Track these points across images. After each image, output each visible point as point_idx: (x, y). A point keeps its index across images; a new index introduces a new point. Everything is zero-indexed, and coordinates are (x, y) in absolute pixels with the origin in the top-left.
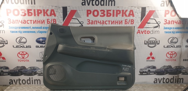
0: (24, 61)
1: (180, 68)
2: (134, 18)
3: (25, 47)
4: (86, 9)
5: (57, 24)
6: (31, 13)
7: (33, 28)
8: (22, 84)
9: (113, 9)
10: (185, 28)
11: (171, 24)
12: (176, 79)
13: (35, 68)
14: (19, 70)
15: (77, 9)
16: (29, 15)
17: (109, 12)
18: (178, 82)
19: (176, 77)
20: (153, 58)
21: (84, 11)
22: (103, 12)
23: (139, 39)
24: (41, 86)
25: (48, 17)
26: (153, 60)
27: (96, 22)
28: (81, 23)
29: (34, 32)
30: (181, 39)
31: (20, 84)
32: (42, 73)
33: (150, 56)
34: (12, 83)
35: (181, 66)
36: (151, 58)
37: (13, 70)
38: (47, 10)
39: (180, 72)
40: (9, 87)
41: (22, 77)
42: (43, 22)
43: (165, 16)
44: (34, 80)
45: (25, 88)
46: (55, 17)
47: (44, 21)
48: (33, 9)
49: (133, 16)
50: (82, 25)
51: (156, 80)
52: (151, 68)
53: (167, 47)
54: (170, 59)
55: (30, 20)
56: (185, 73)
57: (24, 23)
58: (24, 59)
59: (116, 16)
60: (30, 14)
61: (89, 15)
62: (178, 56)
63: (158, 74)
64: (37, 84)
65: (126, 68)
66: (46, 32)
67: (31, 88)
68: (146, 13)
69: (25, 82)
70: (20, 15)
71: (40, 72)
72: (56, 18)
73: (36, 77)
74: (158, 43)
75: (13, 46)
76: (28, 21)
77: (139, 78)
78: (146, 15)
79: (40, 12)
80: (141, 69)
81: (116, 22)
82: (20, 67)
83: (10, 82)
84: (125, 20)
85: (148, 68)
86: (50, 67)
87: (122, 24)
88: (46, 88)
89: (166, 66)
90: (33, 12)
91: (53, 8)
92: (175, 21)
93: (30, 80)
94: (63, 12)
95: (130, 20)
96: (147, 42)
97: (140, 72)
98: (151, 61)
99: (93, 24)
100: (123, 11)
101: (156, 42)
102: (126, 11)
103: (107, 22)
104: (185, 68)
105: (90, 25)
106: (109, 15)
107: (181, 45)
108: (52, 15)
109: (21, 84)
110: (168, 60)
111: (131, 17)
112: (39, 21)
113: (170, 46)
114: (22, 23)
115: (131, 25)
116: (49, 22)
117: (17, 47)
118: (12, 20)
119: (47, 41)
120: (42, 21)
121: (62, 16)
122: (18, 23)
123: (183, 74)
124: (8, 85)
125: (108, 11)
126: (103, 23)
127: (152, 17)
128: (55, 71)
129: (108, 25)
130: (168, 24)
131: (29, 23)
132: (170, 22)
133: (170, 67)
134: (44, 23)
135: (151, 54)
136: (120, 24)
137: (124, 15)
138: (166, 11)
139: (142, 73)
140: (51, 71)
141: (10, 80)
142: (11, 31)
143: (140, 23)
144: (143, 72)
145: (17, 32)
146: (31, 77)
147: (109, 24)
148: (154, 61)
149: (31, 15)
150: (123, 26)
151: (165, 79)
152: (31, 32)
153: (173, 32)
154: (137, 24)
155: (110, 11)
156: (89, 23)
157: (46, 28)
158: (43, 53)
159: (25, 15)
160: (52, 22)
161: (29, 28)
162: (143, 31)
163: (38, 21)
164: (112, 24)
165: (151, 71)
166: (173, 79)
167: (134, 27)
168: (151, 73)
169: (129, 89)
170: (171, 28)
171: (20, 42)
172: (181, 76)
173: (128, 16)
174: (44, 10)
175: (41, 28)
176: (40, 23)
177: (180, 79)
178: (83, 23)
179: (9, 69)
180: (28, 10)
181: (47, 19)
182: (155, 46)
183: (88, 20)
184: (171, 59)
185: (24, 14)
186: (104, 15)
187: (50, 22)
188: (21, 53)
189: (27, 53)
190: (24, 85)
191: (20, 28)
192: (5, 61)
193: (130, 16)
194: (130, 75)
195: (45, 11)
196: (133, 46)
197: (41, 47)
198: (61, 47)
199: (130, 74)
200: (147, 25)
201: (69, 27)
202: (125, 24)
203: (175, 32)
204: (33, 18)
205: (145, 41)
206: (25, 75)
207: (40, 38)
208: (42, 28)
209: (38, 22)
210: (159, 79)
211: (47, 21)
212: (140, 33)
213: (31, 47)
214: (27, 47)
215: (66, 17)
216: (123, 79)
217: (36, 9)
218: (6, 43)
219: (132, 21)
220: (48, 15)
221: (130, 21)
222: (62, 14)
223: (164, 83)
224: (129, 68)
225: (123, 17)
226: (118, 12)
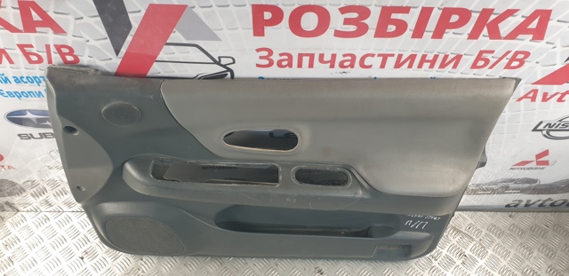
2: (535, 46)
4: (249, 3)
15: (191, 1)
17: (395, 16)
20: (543, 163)
21: (232, 8)
22: (354, 15)
25: (18, 37)
26: (541, 166)
27: (306, 58)
28: (223, 63)
36: (534, 163)
46: (59, 36)
47: (2, 51)
49: (539, 37)
50: (230, 70)
52: (515, 183)
59: (434, 37)
61: (268, 30)
65: (417, 221)
66: (40, 94)
72: (68, 40)
81: (423, 61)
84: (482, 52)
85: (503, 182)
87: (455, 67)
95: (508, 52)
96: (549, 124)
98: (530, 169)
99: (290, 65)
100: (487, 12)
102: (510, 13)
103: (374, 61)
105: (274, 72)
106: (392, 28)
108: (38, 29)
111: (522, 43)
115: (502, 74)
116: (34, 58)
121: (103, 31)
125: (388, 11)
126: (346, 64)
129: (376, 72)
134: (11, 62)
135: (543, 154)
136: (443, 65)
143: (559, 67)
147: (383, 67)
148: (542, 169)
150: (457, 76)
151: (552, 200)
154: (540, 69)
156: (266, 62)
157: (34, 80)
162: (557, 94)
164: (398, 65)
165: (511, 188)
167: (519, 79)
168: (508, 191)
173: (504, 35)
175: (7, 80)
178: (229, 60)
181: (21, 46)
183: (258, 50)
187: (43, 55)
193: (520, 36)
194: (424, 239)
197: (43, 136)
202: (474, 67)
205: (540, 123)
208: (12, 80)
210: (529, 201)
211: (18, 51)
212: (533, 100)
215: (129, 39)
219: (520, 56)
220: (11, 29)
221: (510, 56)
222: (95, 24)
224: (429, 220)
225: (474, 41)
226: (451, 19)
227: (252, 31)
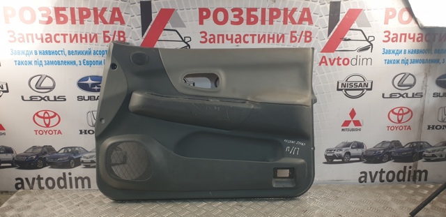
0: (51, 132)
1: (421, 147)
2: (312, 28)
3: (52, 98)
4: (198, 7)
5: (128, 43)
6: (63, 15)
7: (70, 53)
8: (46, 188)
9: (261, 7)
10: (433, 51)
11: (400, 41)
12: (410, 171)
13: (77, 149)
14: (37, 155)
15: (176, 7)
16: (58, 22)
17: (253, 13)
18: (414, 180)
19: (410, 167)
20: (357, 123)
21: (191, 10)
22: (237, 13)
23: (325, 78)
24: (92, 193)
25: (105, 28)
26: (358, 127)
27: (221, 37)
28: (186, 41)
29: (74, 63)
30: (423, 77)
31: (41, 188)
32: (92, 162)
33: (349, 118)
34: (23, 187)
35: (423, 142)
36: (352, 123)
37: (25, 155)
38: (104, 10)
39: (420, 156)
40: (14, 197)
41: (47, 172)
42: (94, 38)
43: (386, 22)
44: (76, 178)
45: (52, 197)
46: (122, 26)
47: (96, 35)
48: (69, 6)
49: (311, 23)
50: (189, 45)
51: (363, 175)
52: (352, 148)
53: (391, 96)
54: (397, 125)
55: (62, 35)
56: (432, 159)
57: (49, 40)
58: (48, 129)
59: (270, 24)
60: (62, 19)
61: (205, 21)
62: (416, 117)
63: (368, 162)
64: (83, 187)
65: (292, 147)
66: (101, 63)
67: (68, 197)
68: (342, 16)
69: (53, 184)
70: (37, 21)
71: (89, 160)
72: (124, 28)
73: (78, 171)
74: (369, 87)
75: (22, 97)
76: (57, 37)
77: (323, 172)
78: (341, 19)
79: (85, 13)
80: (329, 151)
81: (269, 38)
82: (39, 147)
83: (17, 185)
84: (292, 32)
85: (344, 147)
86: (113, 146)
87: (283, 42)
88: (104, 196)
89: (388, 142)
90: (68, 13)
91: (117, 3)
92: (410, 34)
93: (64, 179)
94: (141, 15)
95: (302, 32)
96: (343, 84)
97: (326, 157)
98: (353, 130)
99: (214, 42)
100: (286, 10)
101: (365, 84)
102: (294, 10)
103: (249, 39)
104: (431, 146)
105: (208, 46)
106: (252, 19)
107: (424, 92)
108: (115, 22)
109: (43, 188)
110: (392, 128)
111: (306, 26)
112: (84, 36)
113: (398, 95)
114: (42, 42)
115: (305, 45)
116: (107, 39)
117: (32, 99)
118: (19, 34)
119: (103, 85)
120: (90, 35)
121: (140, 23)
122: (33, 42)
123: (428, 160)
124: (11, 192)
125: (249, 10)
126: (238, 40)
127: (355, 26)
128: (125, 157)
129: (250, 46)
130: (393, 41)
131: (59, 42)
132: (397, 38)
133: (397, 144)
134: (97, 42)
135: (353, 114)
136: (278, 41)
137: (289, 20)
138: (387, 10)
139: (330, 159)
140: (115, 157)
141: (17, 179)
142: (16, 61)
143: (327, 40)
144: (334, 157)
145: (30, 63)
146: (67, 171)
147: (253, 42)
148: (360, 130)
149: (65, 21)
150: (286, 47)
151: (384, 172)
152: (65, 63)
153: (405, 62)
154: (319, 42)
155: (255, 10)
156: (204, 40)
157: (102, 53)
158: (95, 114)
159: (50, 21)
160: (116, 38)
161: (60, 53)
162: (335, 59)
163: (81, 35)
164: (259, 41)
165: (352, 155)
166: (404, 172)
167: (313, 49)
168: (351, 159)
169: (301, 198)
170: (399, 52)
171: (38, 87)
172: (422, 165)
173: (297, 22)
174: (95, 10)
175: (90, 53)
176: (86, 42)
177: (420, 172)
178: (189, 39)
179: (12, 152)
180: (57, 10)
181: (104, 32)
182: (362, 95)
183: (201, 33)
184: (399, 125)
185: (46, 19)
186: (241, 22)
187: (112, 37)
188: (41, 114)
189: (55, 114)
190: (50, 191)
191: (38, 53)
192: (4, 134)
193: (303, 22)
194: (303, 165)
195: (99, 12)
196: (309, 95)
197: (90, 98)
198: (137, 99)
199: (302, 161)
200: (343, 45)
201: (157, 49)
202: (291, 41)
203: (409, 61)
204: (68, 28)
205: (338, 83)
206: (52, 167)
207: (86, 78)
208: (92, 52)
209: (81, 38)
210: (370, 173)
211: (102, 35)
212: (327, 65)
213: (65, 100)
214: (55, 100)
215: (150, 27)
216: (286, 173)
217: (76, 6)
218: (5, 89)
219: (308, 34)
220: (105, 22)
221: (304, 34)
222: (138, 19)
223: (382, 181)
224: (300, 146)
225: (286, 26)
226: (274, 14)
227: (198, 22)
